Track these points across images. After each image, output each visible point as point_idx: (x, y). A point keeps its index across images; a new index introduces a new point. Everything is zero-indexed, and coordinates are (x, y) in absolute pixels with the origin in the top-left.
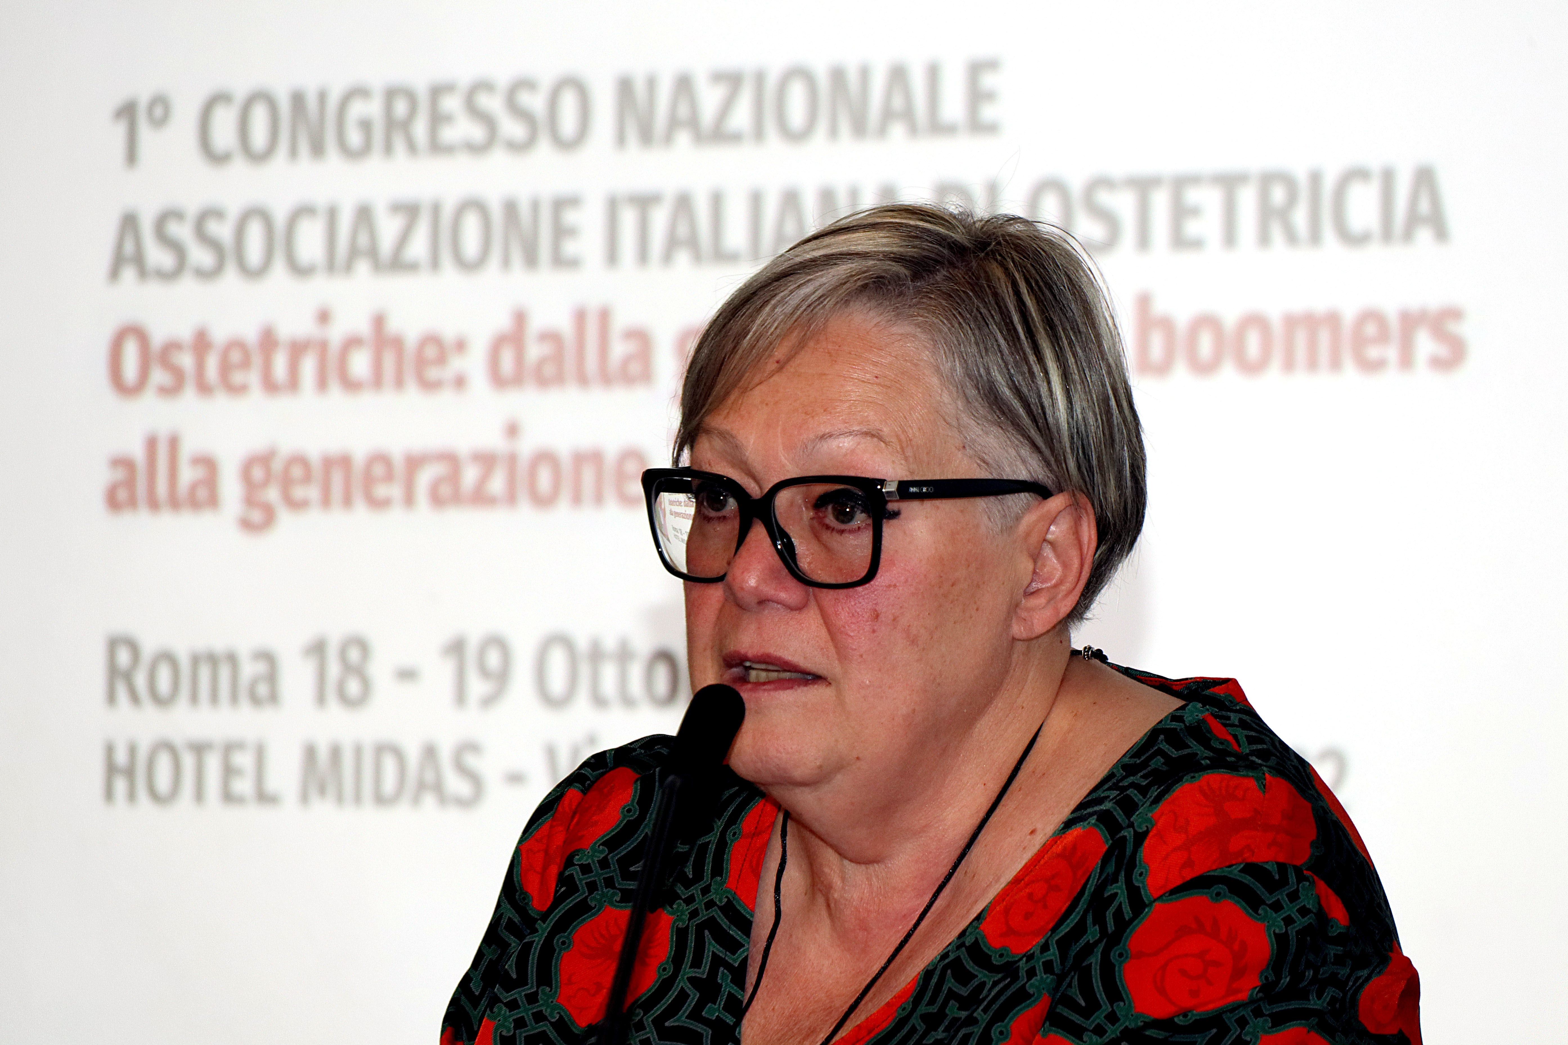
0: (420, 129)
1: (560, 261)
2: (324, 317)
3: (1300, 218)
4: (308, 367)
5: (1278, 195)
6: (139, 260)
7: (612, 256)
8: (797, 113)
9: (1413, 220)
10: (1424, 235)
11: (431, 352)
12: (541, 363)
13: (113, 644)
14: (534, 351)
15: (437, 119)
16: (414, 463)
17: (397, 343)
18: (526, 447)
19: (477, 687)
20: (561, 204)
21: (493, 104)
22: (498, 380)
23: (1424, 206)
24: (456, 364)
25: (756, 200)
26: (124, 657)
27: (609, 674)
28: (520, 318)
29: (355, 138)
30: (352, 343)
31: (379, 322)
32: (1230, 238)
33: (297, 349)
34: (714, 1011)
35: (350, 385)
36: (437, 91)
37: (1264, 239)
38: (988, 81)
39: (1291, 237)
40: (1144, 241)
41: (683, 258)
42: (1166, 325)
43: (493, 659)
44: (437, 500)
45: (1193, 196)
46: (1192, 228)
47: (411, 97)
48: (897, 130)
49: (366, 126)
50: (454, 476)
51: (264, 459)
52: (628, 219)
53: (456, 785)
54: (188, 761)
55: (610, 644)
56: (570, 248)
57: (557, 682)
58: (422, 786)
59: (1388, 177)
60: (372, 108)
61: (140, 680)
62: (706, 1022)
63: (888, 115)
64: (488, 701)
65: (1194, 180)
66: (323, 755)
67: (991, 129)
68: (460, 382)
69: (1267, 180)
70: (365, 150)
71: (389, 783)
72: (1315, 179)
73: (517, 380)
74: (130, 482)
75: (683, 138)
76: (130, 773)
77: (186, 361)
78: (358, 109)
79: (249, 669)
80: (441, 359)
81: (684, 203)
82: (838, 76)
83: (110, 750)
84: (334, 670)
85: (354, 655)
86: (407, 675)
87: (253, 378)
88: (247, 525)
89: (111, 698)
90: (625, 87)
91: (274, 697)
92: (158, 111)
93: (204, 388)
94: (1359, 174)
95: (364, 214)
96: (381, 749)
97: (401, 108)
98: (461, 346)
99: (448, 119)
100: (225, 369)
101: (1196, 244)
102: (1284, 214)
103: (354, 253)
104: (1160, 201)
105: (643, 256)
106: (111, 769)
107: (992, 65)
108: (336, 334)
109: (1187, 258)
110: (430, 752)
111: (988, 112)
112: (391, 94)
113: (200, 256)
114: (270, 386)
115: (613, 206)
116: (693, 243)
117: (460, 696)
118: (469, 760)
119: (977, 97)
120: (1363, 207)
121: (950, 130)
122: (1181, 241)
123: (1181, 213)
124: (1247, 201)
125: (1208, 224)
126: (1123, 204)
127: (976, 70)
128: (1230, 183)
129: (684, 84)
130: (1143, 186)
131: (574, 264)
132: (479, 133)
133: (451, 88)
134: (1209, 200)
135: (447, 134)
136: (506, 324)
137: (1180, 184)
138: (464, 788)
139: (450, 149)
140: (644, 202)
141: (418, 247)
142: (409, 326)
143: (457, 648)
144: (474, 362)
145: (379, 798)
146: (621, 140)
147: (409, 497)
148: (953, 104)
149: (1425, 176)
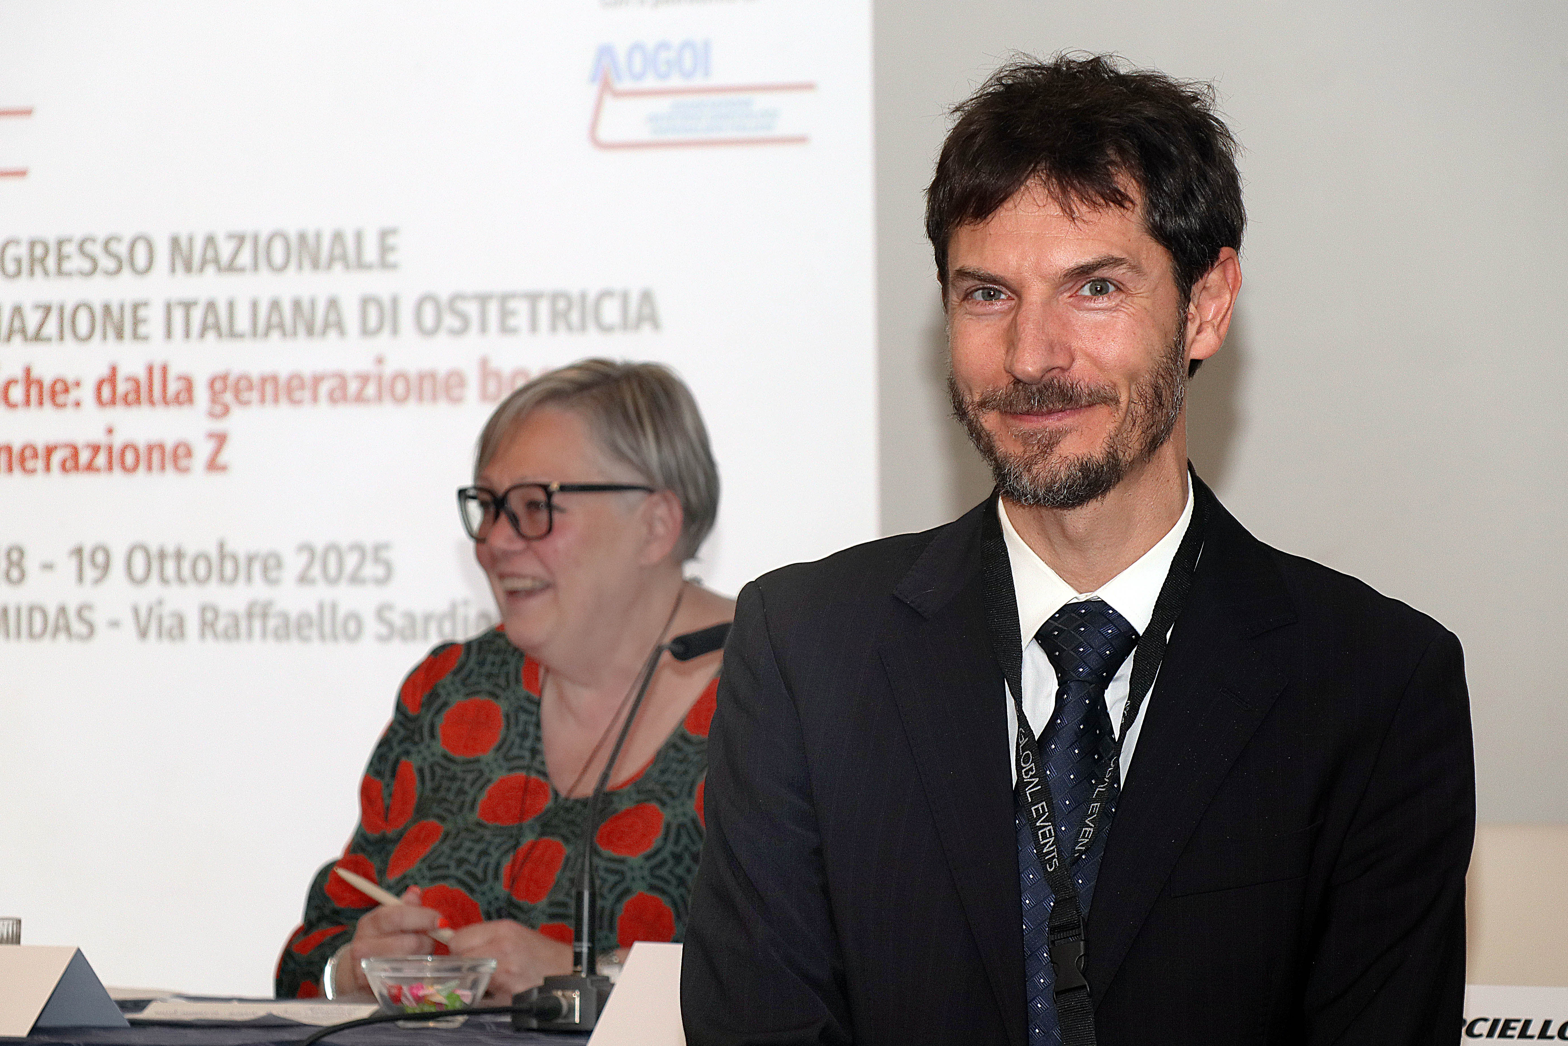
0: (51, 262)
1: (136, 337)
3: (575, 317)
5: (561, 305)
7: (169, 334)
8: (278, 256)
9: (640, 320)
10: (646, 328)
11: (59, 387)
12: (127, 394)
14: (122, 387)
15: (61, 258)
16: (50, 449)
17: (39, 382)
18: (118, 440)
19: (90, 573)
20: (136, 305)
21: (96, 249)
22: (101, 403)
23: (646, 311)
24: (75, 394)
25: (255, 306)
27: (170, 566)
28: (114, 369)
29: (11, 268)
30: (12, 381)
31: (28, 370)
32: (534, 327)
35: (12, 406)
36: (62, 242)
37: (554, 328)
38: (391, 240)
39: (569, 328)
40: (484, 328)
41: (211, 336)
42: (498, 375)
43: (100, 558)
44: (65, 470)
45: (512, 305)
46: (512, 322)
47: (46, 245)
48: (338, 267)
49: (18, 261)
50: (75, 456)
52: (178, 315)
53: (77, 627)
55: (170, 549)
56: (142, 330)
57: (139, 570)
58: (57, 630)
59: (625, 296)
60: (23, 251)
63: (332, 259)
64: (97, 581)
65: (512, 296)
67: (394, 266)
68: (78, 404)
69: (555, 297)
70: (17, 275)
71: (38, 626)
72: (583, 296)
73: (113, 402)
75: (210, 270)
78: (13, 250)
80: (66, 390)
81: (211, 306)
82: (302, 238)
84: (3, 564)
85: (15, 555)
86: (48, 567)
90: (175, 242)
94: (608, 293)
95: (17, 310)
96: (32, 608)
97: (39, 251)
98: (78, 384)
99: (68, 257)
101: (514, 331)
102: (566, 314)
103: (12, 331)
104: (493, 309)
105: (187, 334)
107: (393, 231)
108: (2, 377)
109: (509, 338)
110: (62, 610)
111: (391, 258)
112: (34, 244)
115: (169, 308)
116: (217, 327)
117: (80, 578)
118: (86, 614)
119: (385, 249)
120: (611, 312)
121: (369, 267)
122: (505, 329)
123: (505, 314)
124: (544, 308)
125: (521, 320)
126: (472, 309)
127: (384, 234)
128: (533, 298)
129: (210, 240)
130: (483, 299)
131: (146, 338)
132: (86, 265)
133: (69, 240)
134: (521, 307)
135: (67, 266)
136: (105, 372)
137: (504, 298)
138: (83, 629)
139: (69, 274)
140: (188, 306)
141: (51, 328)
142: (46, 372)
143: (78, 552)
144: (86, 393)
145: (31, 635)
146: (173, 270)
147: (48, 468)
148: (371, 253)
149: (647, 297)
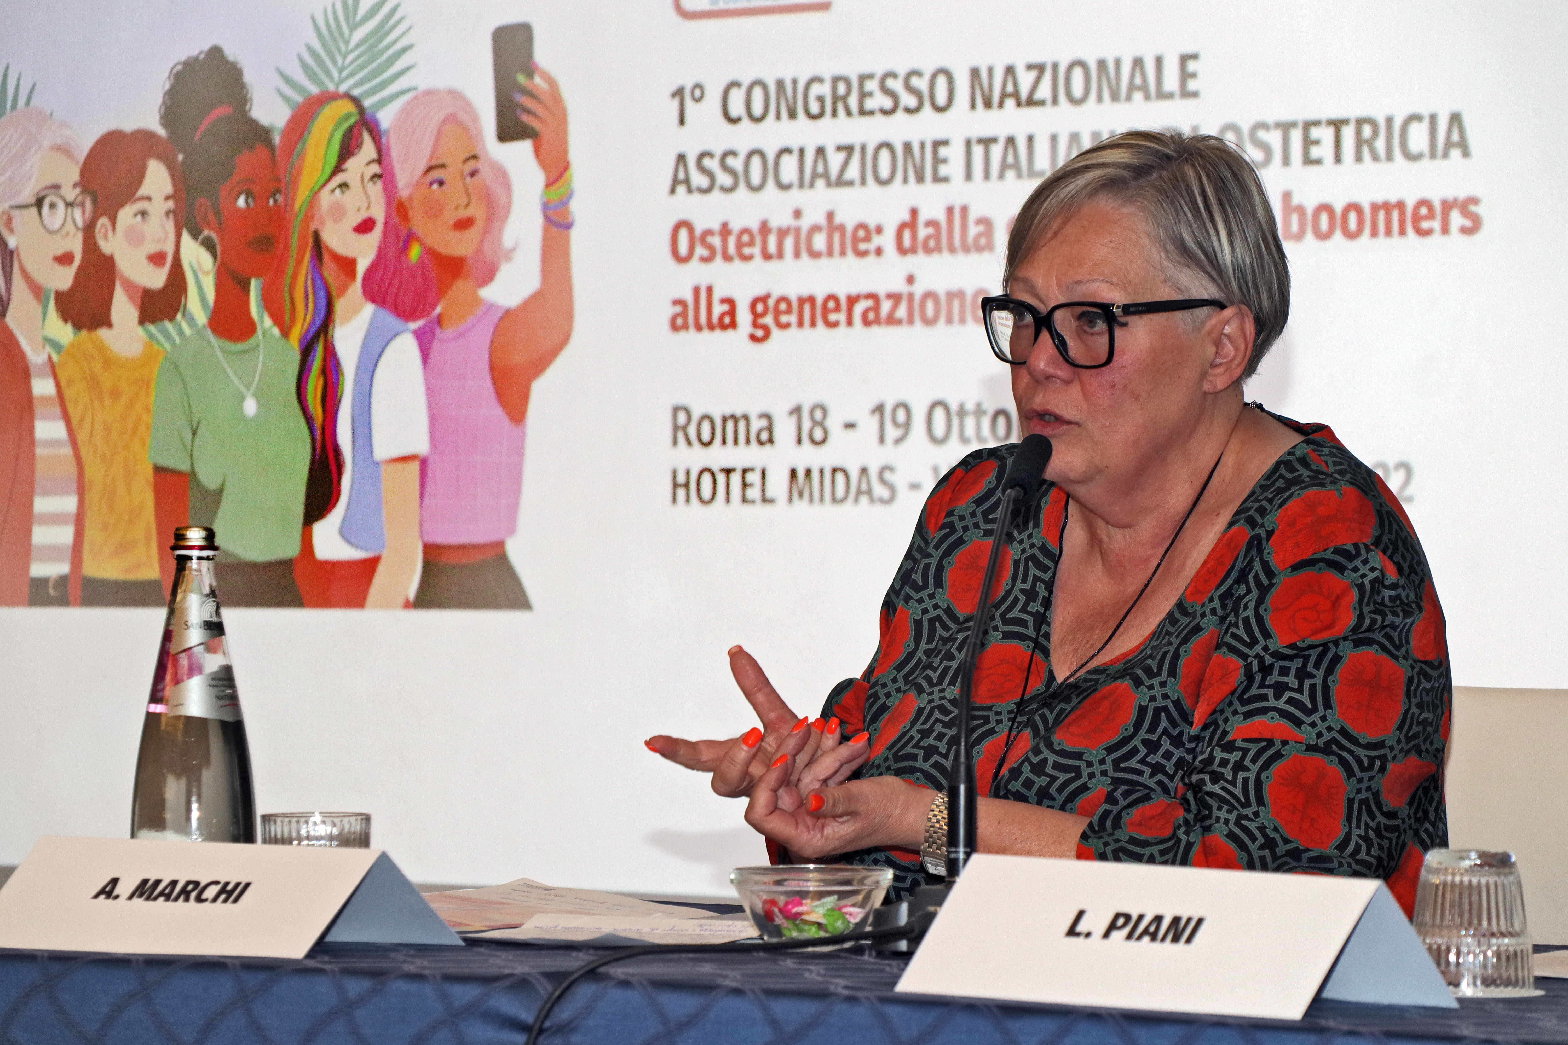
0: (853, 101)
1: (937, 179)
2: (798, 214)
3: (1380, 145)
4: (789, 243)
5: (1367, 131)
6: (687, 182)
7: (968, 176)
8: (1078, 88)
9: (1449, 145)
10: (1456, 153)
11: (861, 234)
12: (927, 238)
13: (676, 410)
14: (923, 232)
15: (864, 95)
16: (852, 300)
17: (842, 228)
18: (918, 289)
19: (892, 433)
20: (937, 144)
21: (896, 85)
22: (902, 251)
23: (1455, 137)
24: (877, 241)
25: (1054, 139)
26: (682, 418)
27: (970, 423)
28: (914, 212)
29: (815, 108)
30: (815, 229)
31: (830, 215)
32: (1338, 158)
33: (782, 233)
34: (1034, 607)
35: (815, 255)
36: (863, 78)
37: (1359, 159)
38: (1191, 66)
39: (1375, 158)
40: (1286, 161)
41: (1010, 174)
42: (1301, 210)
43: (901, 416)
44: (866, 322)
45: (1315, 133)
46: (1315, 152)
47: (848, 82)
48: (1138, 97)
49: (821, 99)
50: (876, 308)
51: (764, 299)
52: (978, 152)
53: (879, 490)
54: (721, 478)
55: (970, 406)
56: (943, 170)
57: (939, 429)
58: (859, 492)
59: (1433, 118)
60: (825, 90)
61: (692, 431)
62: (1030, 613)
63: (1132, 88)
64: (898, 441)
65: (1317, 123)
66: (801, 474)
67: (1195, 95)
68: (879, 252)
69: (1360, 122)
70: (821, 114)
71: (840, 490)
72: (1389, 121)
73: (913, 250)
74: (684, 314)
75: (1010, 104)
76: (687, 485)
77: (716, 241)
78: (816, 90)
79: (757, 424)
80: (867, 239)
81: (1011, 142)
82: (1102, 64)
83: (674, 473)
84: (807, 424)
85: (818, 415)
86: (850, 426)
87: (756, 250)
88: (753, 338)
89: (675, 443)
90: (975, 73)
91: (771, 440)
92: (697, 93)
93: (727, 258)
94: (1416, 118)
95: (821, 151)
96: (834, 471)
97: (842, 89)
98: (879, 230)
99: (870, 94)
100: (740, 246)
101: (1318, 162)
102: (1370, 143)
103: (815, 176)
104: (1296, 136)
105: (987, 176)
106: (675, 485)
107: (1195, 57)
108: (805, 224)
109: (1313, 169)
110: (864, 471)
111: (1192, 85)
112: (835, 80)
113: (724, 179)
114: (767, 256)
115: (969, 145)
116: (1016, 166)
117: (882, 438)
118: (887, 476)
119: (1185, 75)
120: (1418, 138)
121: (1170, 96)
122: (1308, 161)
123: (1308, 142)
124: (1348, 134)
125: (1324, 150)
126: (1274, 138)
127: (1184, 59)
128: (1337, 124)
129: (1010, 71)
130: (1286, 127)
131: (946, 180)
132: (888, 104)
133: (871, 76)
134: (1325, 134)
135: (869, 104)
136: (906, 216)
137: (1308, 125)
138: (885, 493)
139: (871, 113)
140: (987, 142)
141: (853, 172)
142: (848, 218)
143: (879, 409)
144: (887, 239)
145: (834, 500)
146: (973, 106)
147: (850, 322)
148: (1171, 82)
149: (1456, 118)
